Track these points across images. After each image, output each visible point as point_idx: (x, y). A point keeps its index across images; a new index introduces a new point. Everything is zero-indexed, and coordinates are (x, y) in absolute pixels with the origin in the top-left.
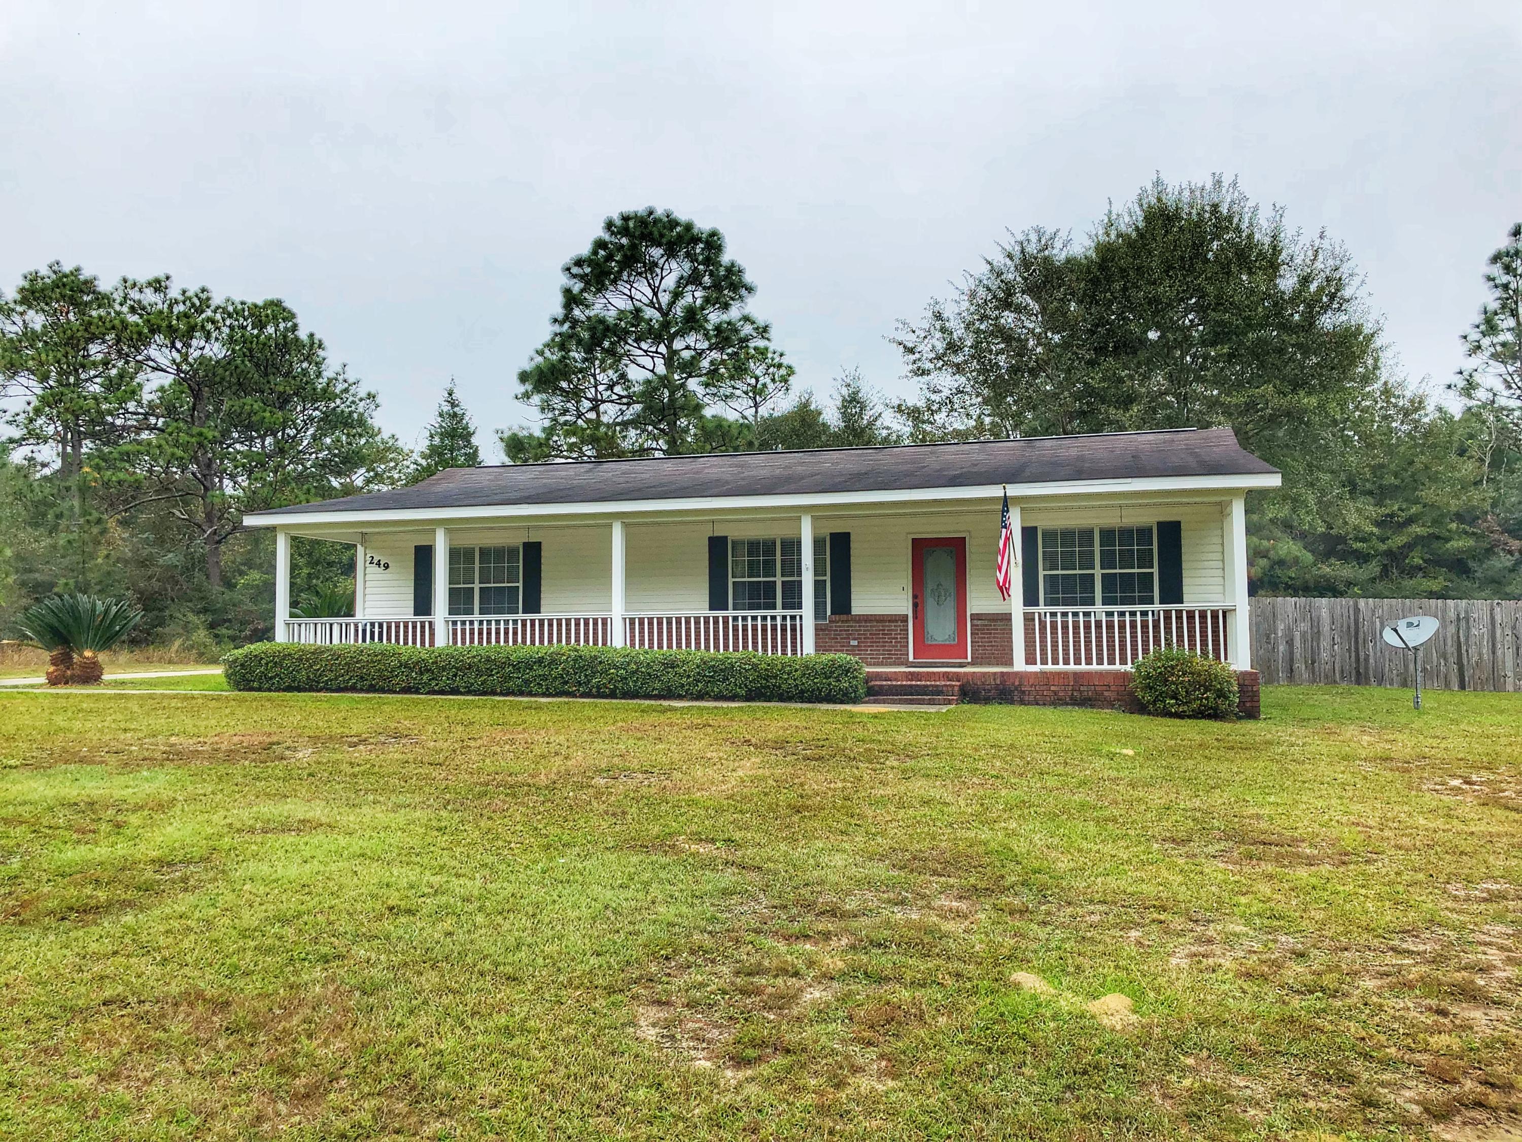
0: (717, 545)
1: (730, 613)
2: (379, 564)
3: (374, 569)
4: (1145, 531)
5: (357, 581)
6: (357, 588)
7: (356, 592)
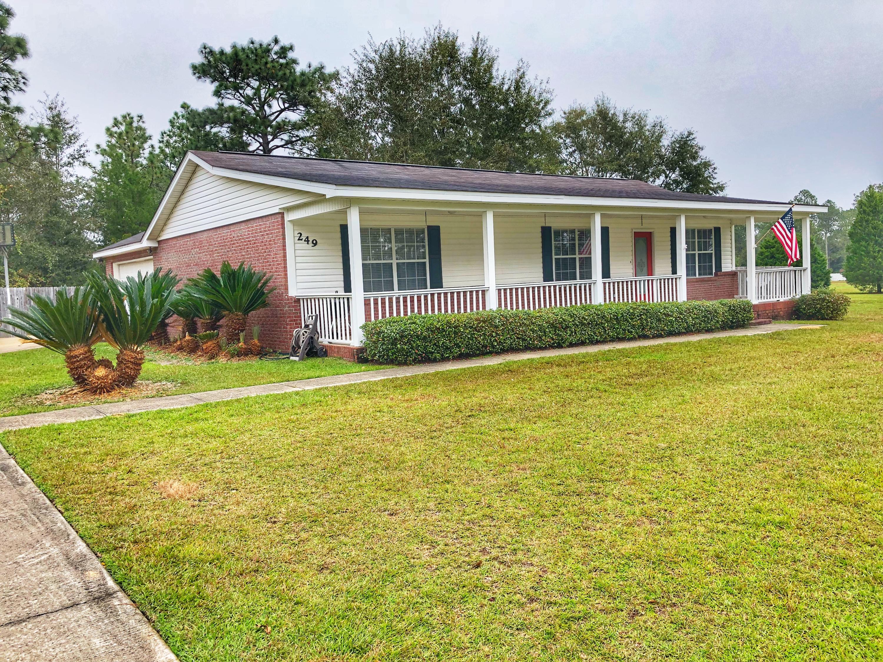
0: (546, 231)
2: (308, 241)
3: (303, 245)
4: (710, 231)
5: (285, 256)
6: (285, 264)
7: (285, 267)
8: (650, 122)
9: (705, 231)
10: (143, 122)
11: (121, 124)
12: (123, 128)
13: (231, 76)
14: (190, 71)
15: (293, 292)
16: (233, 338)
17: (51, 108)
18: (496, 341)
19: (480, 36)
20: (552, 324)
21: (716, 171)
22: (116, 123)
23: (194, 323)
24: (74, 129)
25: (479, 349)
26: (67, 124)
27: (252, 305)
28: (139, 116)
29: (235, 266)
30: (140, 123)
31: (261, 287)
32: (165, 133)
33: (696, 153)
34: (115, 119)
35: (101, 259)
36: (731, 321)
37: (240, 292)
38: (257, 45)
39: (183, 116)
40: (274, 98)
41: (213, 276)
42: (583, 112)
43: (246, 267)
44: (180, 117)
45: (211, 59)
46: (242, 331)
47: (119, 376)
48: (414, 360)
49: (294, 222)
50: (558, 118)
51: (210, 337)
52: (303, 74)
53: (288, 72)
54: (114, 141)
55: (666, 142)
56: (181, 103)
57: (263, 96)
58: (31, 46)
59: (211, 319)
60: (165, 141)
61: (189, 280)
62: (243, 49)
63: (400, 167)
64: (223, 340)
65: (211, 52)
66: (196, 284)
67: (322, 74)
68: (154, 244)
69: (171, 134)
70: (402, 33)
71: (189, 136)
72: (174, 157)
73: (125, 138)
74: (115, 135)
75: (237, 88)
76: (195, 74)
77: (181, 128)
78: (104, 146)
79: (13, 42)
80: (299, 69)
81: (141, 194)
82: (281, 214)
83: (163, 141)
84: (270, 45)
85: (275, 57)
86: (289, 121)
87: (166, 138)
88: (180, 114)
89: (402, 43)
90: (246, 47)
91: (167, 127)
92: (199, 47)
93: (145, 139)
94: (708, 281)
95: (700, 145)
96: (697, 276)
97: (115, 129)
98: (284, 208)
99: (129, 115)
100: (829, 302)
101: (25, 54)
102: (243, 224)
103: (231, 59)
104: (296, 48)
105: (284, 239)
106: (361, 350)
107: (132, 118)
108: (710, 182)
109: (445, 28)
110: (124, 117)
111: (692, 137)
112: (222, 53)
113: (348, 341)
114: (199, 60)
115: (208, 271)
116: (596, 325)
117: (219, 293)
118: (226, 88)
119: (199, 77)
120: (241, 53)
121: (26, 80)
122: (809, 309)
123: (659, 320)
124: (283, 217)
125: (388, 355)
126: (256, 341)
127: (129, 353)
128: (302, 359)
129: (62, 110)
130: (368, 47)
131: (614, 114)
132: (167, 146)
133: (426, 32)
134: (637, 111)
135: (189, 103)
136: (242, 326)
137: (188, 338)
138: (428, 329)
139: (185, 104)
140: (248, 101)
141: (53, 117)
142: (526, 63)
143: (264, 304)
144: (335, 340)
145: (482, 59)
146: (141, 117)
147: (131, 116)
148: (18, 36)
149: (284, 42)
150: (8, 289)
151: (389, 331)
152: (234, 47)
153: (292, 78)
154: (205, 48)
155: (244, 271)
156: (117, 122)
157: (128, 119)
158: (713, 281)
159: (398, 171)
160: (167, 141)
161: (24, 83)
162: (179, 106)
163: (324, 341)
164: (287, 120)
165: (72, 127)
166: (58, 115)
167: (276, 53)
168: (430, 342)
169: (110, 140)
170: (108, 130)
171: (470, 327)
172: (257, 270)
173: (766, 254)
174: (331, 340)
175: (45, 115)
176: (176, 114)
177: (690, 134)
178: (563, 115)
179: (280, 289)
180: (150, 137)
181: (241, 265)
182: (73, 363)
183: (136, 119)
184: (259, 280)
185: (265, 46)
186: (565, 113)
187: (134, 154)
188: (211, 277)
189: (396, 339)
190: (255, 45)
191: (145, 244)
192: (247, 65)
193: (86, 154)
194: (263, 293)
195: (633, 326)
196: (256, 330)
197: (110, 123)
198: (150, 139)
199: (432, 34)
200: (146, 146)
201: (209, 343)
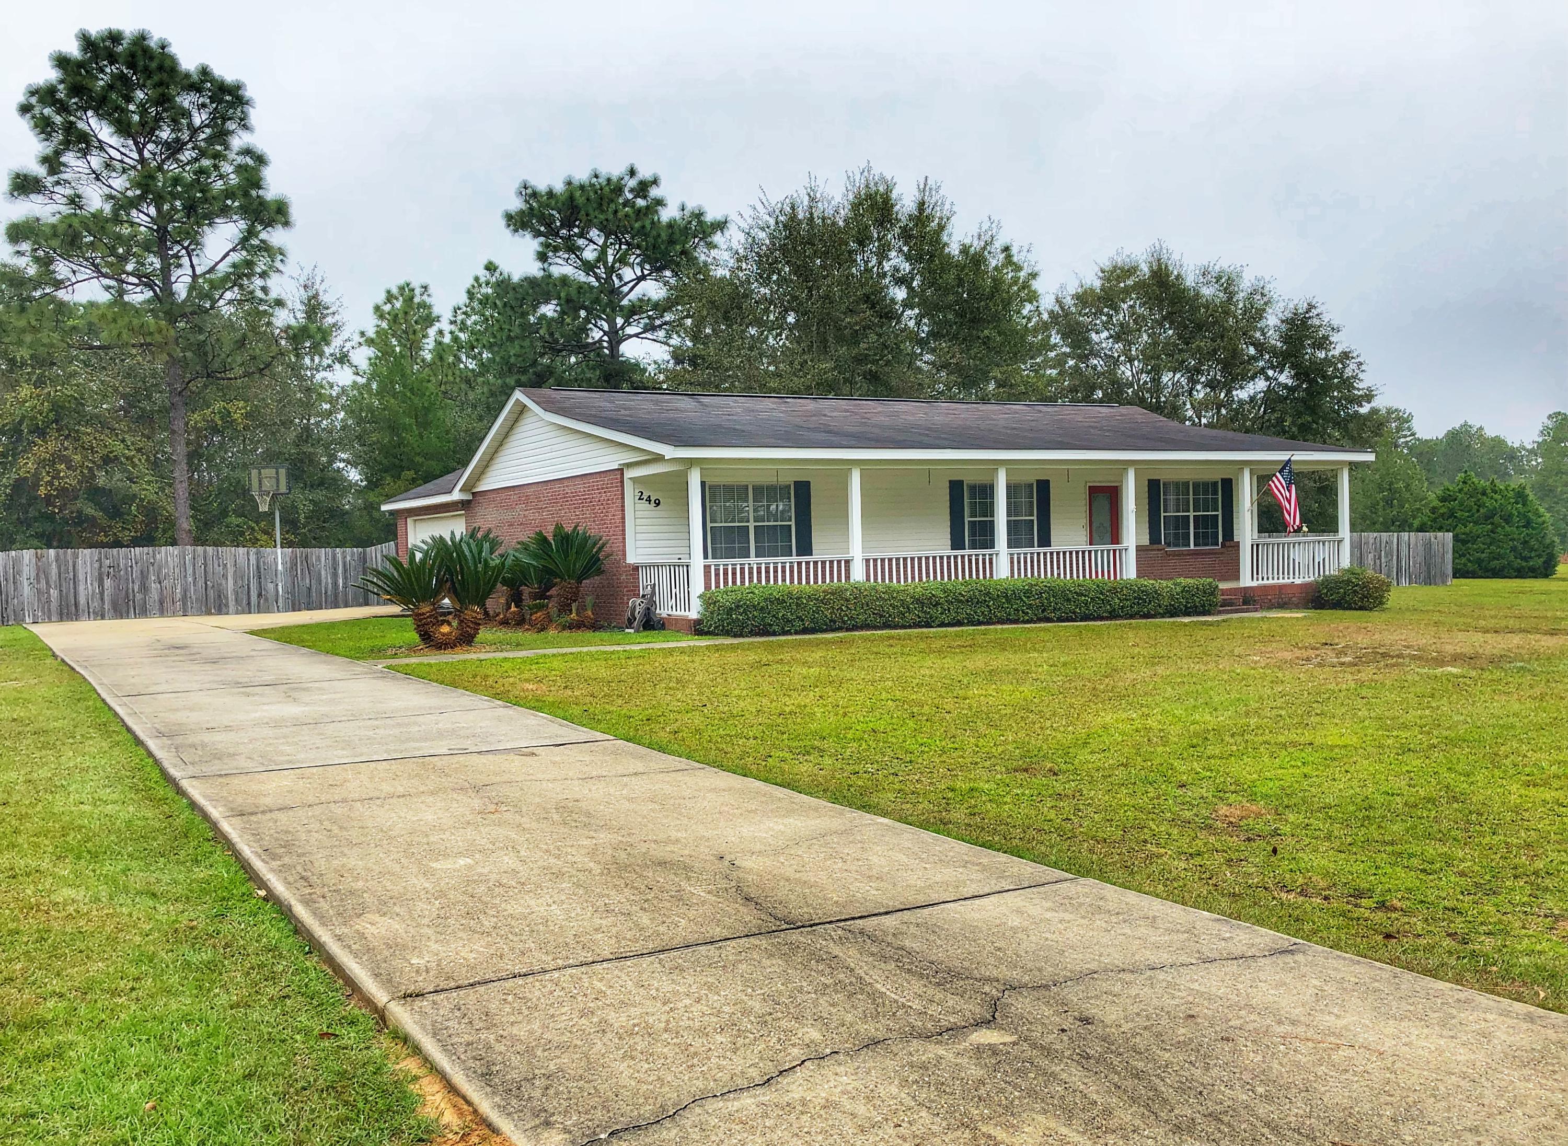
0: (956, 487)
1: (966, 552)
2: (650, 501)
3: (644, 505)
4: (1215, 484)
5: (623, 518)
6: (624, 526)
7: (624, 530)
8: (1246, 284)
9: (1206, 484)
10: (429, 295)
11: (397, 299)
12: (398, 304)
13: (562, 226)
14: (503, 222)
15: (632, 558)
16: (565, 608)
17: (305, 287)
18: (847, 615)
19: (929, 182)
20: (918, 599)
21: (1363, 367)
22: (390, 298)
23: (520, 594)
24: (337, 317)
25: (826, 625)
26: (327, 308)
27: (586, 573)
28: (422, 287)
29: (568, 529)
30: (425, 297)
31: (596, 552)
32: (459, 309)
33: (1326, 338)
34: (388, 292)
35: (392, 513)
36: (1186, 606)
37: (574, 556)
38: (602, 180)
39: (487, 284)
40: (626, 264)
41: (545, 539)
42: (1131, 271)
43: (581, 529)
44: (484, 285)
45: (534, 204)
46: (575, 601)
47: (461, 635)
48: (750, 632)
49: (634, 480)
50: (1047, 303)
51: (541, 607)
52: (671, 225)
53: (648, 223)
54: (384, 325)
55: (1272, 320)
56: (485, 262)
57: (610, 259)
58: (295, 213)
59: (539, 588)
60: (459, 322)
61: (519, 543)
62: (582, 187)
63: (776, 400)
64: (553, 609)
65: (535, 195)
66: (526, 547)
67: (701, 223)
68: (467, 497)
69: (468, 309)
70: (813, 179)
71: (496, 315)
72: (473, 348)
73: (402, 321)
74: (387, 316)
75: (573, 249)
76: (509, 226)
77: (485, 301)
78: (371, 333)
79: (274, 207)
80: (666, 215)
81: (427, 410)
82: (621, 471)
83: (455, 322)
84: (622, 179)
85: (630, 196)
86: (649, 300)
87: (460, 317)
88: (482, 280)
89: (812, 194)
90: (587, 183)
91: (463, 299)
92: (517, 186)
93: (430, 320)
94: (1209, 554)
95: (1335, 323)
96: (1192, 547)
97: (387, 308)
98: (624, 464)
99: (408, 285)
100: (1356, 586)
101: (286, 224)
102: (578, 479)
103: (564, 204)
104: (663, 182)
105: (623, 498)
106: (698, 622)
107: (413, 290)
108: (1354, 388)
109: (876, 171)
110: (401, 289)
111: (1314, 312)
112: (550, 194)
113: (687, 613)
114: (516, 204)
115: (540, 534)
116: (977, 603)
117: (550, 556)
118: (556, 249)
119: (516, 231)
120: (578, 194)
121: (284, 255)
122: (1332, 595)
123: (1069, 600)
124: (622, 474)
125: (723, 626)
126: (590, 613)
127: (469, 613)
128: (637, 631)
129: (321, 289)
130: (760, 207)
131: (1178, 277)
132: (461, 330)
133: (849, 177)
134: (1225, 266)
135: (497, 261)
136: (575, 596)
137: (513, 609)
138: (766, 600)
139: (491, 263)
140: (588, 267)
141: (309, 301)
142: (996, 221)
143: (600, 572)
144: (674, 612)
145: (929, 218)
146: (425, 288)
147: (411, 286)
148: (278, 198)
149: (645, 173)
150: (279, 551)
151: (726, 600)
152: (569, 183)
153: (654, 233)
154: (526, 188)
155: (578, 534)
156: (392, 296)
157: (406, 291)
158: (1218, 554)
159: (774, 406)
160: (463, 322)
161: (282, 261)
162: (483, 267)
163: (663, 612)
164: (646, 298)
165: (334, 313)
166: (315, 297)
167: (631, 191)
168: (769, 614)
169: (379, 323)
170: (377, 308)
171: (815, 599)
172: (592, 533)
173: (1441, 511)
174: (670, 612)
175: (297, 295)
176: (477, 279)
177: (1311, 307)
178: (1101, 275)
179: (617, 555)
180: (438, 319)
181: (576, 527)
182: (421, 620)
183: (418, 291)
184: (595, 544)
185: (614, 179)
186: (1103, 272)
187: (413, 345)
188: (542, 540)
189: (731, 609)
190: (600, 180)
191: (456, 496)
192: (587, 215)
193: (351, 351)
194: (599, 559)
195: (1030, 607)
196: (589, 600)
197: (381, 297)
198: (438, 321)
199: (857, 180)
200: (432, 332)
201: (539, 614)
